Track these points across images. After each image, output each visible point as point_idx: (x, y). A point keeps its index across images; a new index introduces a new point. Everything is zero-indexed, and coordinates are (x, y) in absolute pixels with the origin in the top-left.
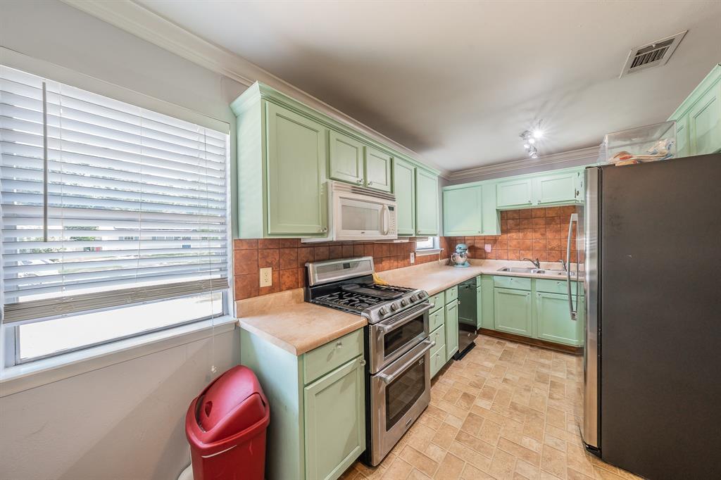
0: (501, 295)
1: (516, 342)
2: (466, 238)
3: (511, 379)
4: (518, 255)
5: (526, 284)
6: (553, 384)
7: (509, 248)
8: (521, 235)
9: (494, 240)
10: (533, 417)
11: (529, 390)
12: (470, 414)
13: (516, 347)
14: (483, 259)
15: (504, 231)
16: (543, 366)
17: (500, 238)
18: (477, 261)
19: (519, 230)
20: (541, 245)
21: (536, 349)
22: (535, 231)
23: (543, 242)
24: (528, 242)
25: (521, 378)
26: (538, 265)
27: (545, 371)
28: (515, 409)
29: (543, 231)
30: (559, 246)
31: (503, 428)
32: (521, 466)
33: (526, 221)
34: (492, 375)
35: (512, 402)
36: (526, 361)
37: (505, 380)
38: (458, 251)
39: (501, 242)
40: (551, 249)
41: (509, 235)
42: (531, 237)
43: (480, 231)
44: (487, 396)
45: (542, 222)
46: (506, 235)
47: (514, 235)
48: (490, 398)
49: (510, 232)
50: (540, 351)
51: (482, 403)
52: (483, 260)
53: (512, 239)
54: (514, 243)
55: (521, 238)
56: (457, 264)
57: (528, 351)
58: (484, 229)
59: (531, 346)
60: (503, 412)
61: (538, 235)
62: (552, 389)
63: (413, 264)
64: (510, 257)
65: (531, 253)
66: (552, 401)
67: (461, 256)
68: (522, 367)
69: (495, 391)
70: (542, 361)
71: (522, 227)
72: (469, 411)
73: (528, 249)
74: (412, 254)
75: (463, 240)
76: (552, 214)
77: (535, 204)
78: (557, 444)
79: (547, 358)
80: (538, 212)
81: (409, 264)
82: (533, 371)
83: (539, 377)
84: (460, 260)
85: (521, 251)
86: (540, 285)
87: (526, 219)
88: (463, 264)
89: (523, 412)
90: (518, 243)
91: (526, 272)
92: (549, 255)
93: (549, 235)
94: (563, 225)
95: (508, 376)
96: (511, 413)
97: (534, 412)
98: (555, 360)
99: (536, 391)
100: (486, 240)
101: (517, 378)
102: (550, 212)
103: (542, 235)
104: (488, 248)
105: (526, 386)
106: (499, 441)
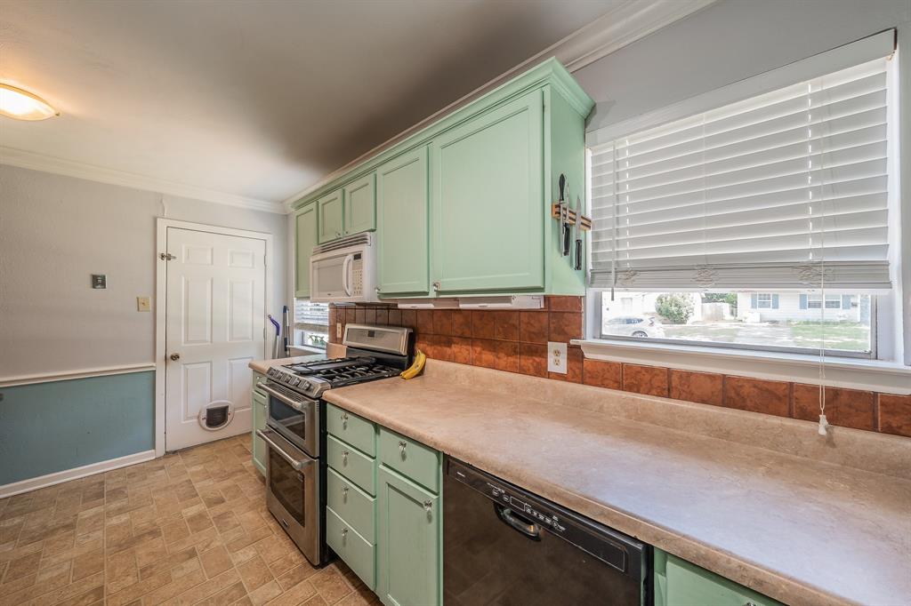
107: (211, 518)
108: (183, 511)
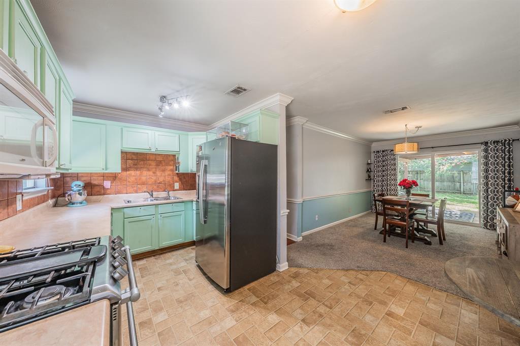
0: (130, 223)
1: (142, 259)
2: (80, 175)
3: (162, 285)
4: (135, 188)
5: (152, 210)
6: (185, 272)
7: (128, 184)
8: (138, 172)
9: (114, 177)
10: (193, 298)
11: (177, 285)
12: (159, 334)
13: (145, 262)
14: (100, 195)
15: (124, 169)
16: (171, 264)
17: (119, 175)
18: (94, 198)
19: (137, 169)
20: (153, 180)
21: (157, 256)
22: (149, 170)
23: (154, 178)
24: (144, 178)
25: (167, 280)
26: (152, 195)
27: (174, 267)
28: (181, 302)
29: (154, 170)
30: (164, 181)
31: (186, 321)
32: (212, 331)
33: (142, 162)
34: (147, 293)
35: (176, 300)
36: (160, 268)
37: (159, 289)
38: (75, 188)
39: (120, 179)
40: (160, 183)
41: (128, 173)
42: (146, 175)
43: (104, 167)
44: (157, 310)
45: (153, 164)
46: (125, 173)
47: (132, 173)
48: (161, 309)
49: (129, 170)
50: (161, 256)
51: (160, 317)
52: (102, 197)
53: (130, 175)
54: (132, 179)
55: (138, 175)
56: (73, 204)
57: (155, 260)
58: (109, 166)
59: (154, 256)
60: (176, 311)
61: (151, 173)
62: (187, 274)
63: (20, 211)
64: (129, 191)
65: (145, 187)
66: (192, 281)
67: (80, 194)
68: (161, 273)
69: (160, 301)
70: (168, 262)
71: (139, 166)
72: (156, 333)
73: (143, 184)
74: (19, 197)
75: (77, 177)
76: (160, 159)
77: (153, 150)
78: (214, 302)
79: (169, 258)
80: (151, 157)
81: (16, 212)
82: (169, 271)
83: (176, 273)
84: (78, 198)
85: (137, 186)
86: (161, 209)
87: (143, 160)
88: (81, 203)
89: (186, 300)
90: (136, 179)
91: (145, 201)
92: (158, 187)
93: (158, 173)
94: (166, 167)
95: (159, 285)
96: (181, 307)
97: (191, 295)
98: (173, 257)
99: (181, 282)
100: (105, 176)
101: (165, 282)
102: (159, 157)
103: (154, 173)
104: (107, 184)
105: (174, 283)
106: (192, 331)
107: (150, 310)
108: (166, 317)
